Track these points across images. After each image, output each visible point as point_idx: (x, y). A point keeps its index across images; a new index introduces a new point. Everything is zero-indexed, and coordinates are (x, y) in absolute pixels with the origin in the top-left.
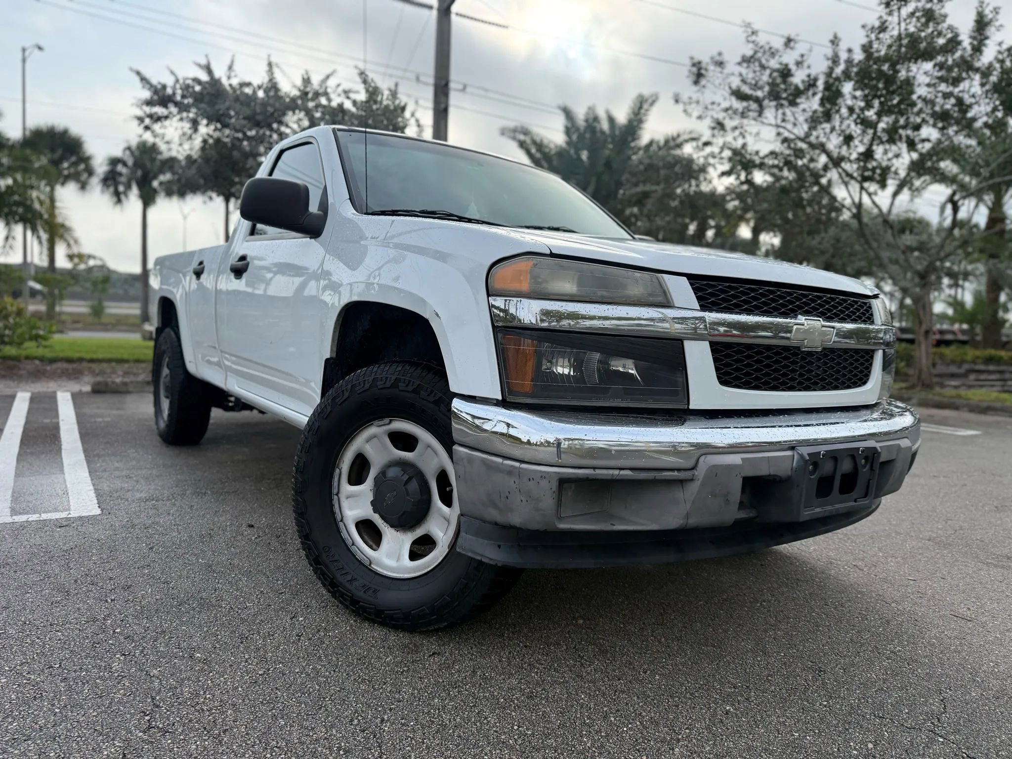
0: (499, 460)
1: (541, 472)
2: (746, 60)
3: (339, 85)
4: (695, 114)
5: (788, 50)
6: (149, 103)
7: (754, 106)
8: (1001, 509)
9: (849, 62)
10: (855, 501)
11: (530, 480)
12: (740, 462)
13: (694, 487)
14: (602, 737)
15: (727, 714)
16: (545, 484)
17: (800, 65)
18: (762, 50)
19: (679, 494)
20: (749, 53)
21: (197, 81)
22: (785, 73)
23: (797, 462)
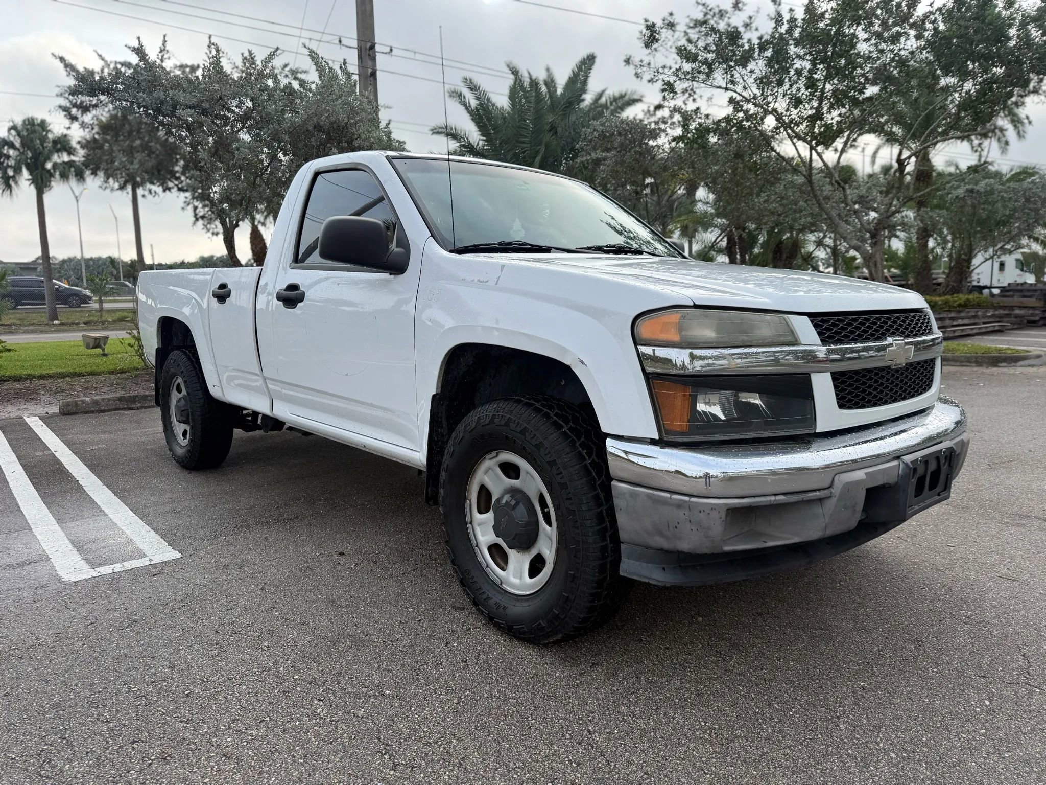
0: (667, 495)
1: (711, 504)
2: (698, 24)
3: (286, 66)
4: (647, 77)
5: (737, 12)
6: (74, 92)
7: (705, 68)
8: (993, 466)
9: (792, 20)
10: (939, 495)
11: (700, 512)
12: (864, 477)
13: (831, 504)
14: (776, 722)
15: (864, 689)
16: (715, 514)
17: (748, 28)
18: (712, 13)
19: (818, 510)
20: (700, 17)
21: (128, 65)
22: (734, 36)
23: (903, 471)
